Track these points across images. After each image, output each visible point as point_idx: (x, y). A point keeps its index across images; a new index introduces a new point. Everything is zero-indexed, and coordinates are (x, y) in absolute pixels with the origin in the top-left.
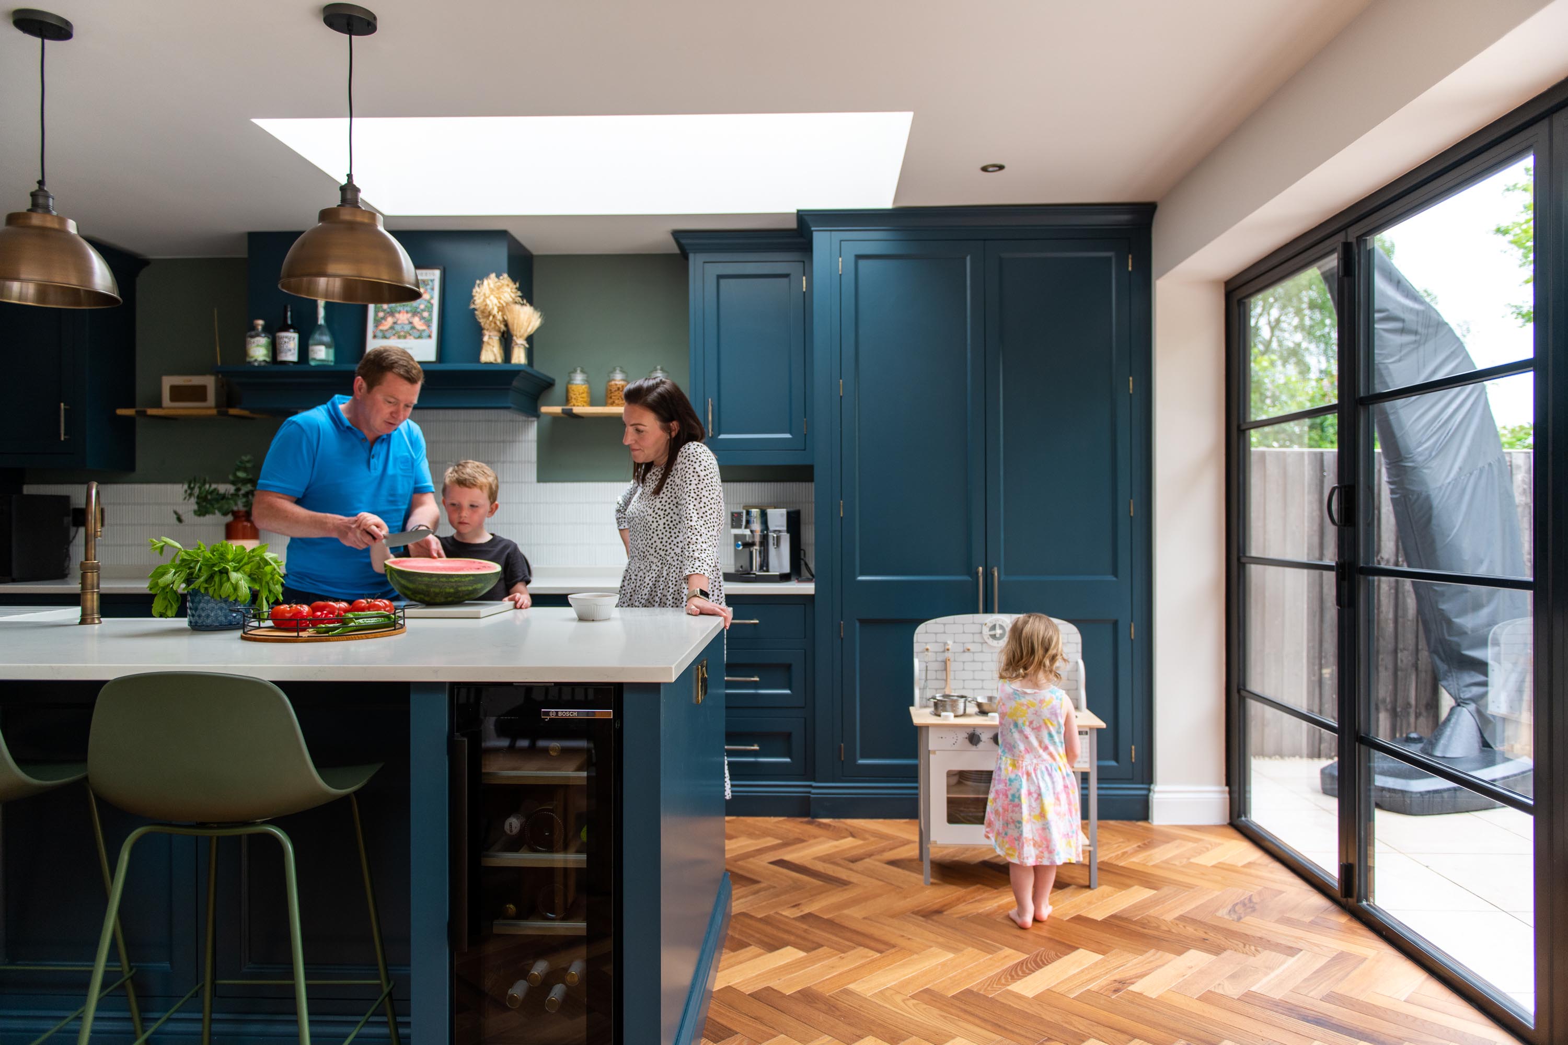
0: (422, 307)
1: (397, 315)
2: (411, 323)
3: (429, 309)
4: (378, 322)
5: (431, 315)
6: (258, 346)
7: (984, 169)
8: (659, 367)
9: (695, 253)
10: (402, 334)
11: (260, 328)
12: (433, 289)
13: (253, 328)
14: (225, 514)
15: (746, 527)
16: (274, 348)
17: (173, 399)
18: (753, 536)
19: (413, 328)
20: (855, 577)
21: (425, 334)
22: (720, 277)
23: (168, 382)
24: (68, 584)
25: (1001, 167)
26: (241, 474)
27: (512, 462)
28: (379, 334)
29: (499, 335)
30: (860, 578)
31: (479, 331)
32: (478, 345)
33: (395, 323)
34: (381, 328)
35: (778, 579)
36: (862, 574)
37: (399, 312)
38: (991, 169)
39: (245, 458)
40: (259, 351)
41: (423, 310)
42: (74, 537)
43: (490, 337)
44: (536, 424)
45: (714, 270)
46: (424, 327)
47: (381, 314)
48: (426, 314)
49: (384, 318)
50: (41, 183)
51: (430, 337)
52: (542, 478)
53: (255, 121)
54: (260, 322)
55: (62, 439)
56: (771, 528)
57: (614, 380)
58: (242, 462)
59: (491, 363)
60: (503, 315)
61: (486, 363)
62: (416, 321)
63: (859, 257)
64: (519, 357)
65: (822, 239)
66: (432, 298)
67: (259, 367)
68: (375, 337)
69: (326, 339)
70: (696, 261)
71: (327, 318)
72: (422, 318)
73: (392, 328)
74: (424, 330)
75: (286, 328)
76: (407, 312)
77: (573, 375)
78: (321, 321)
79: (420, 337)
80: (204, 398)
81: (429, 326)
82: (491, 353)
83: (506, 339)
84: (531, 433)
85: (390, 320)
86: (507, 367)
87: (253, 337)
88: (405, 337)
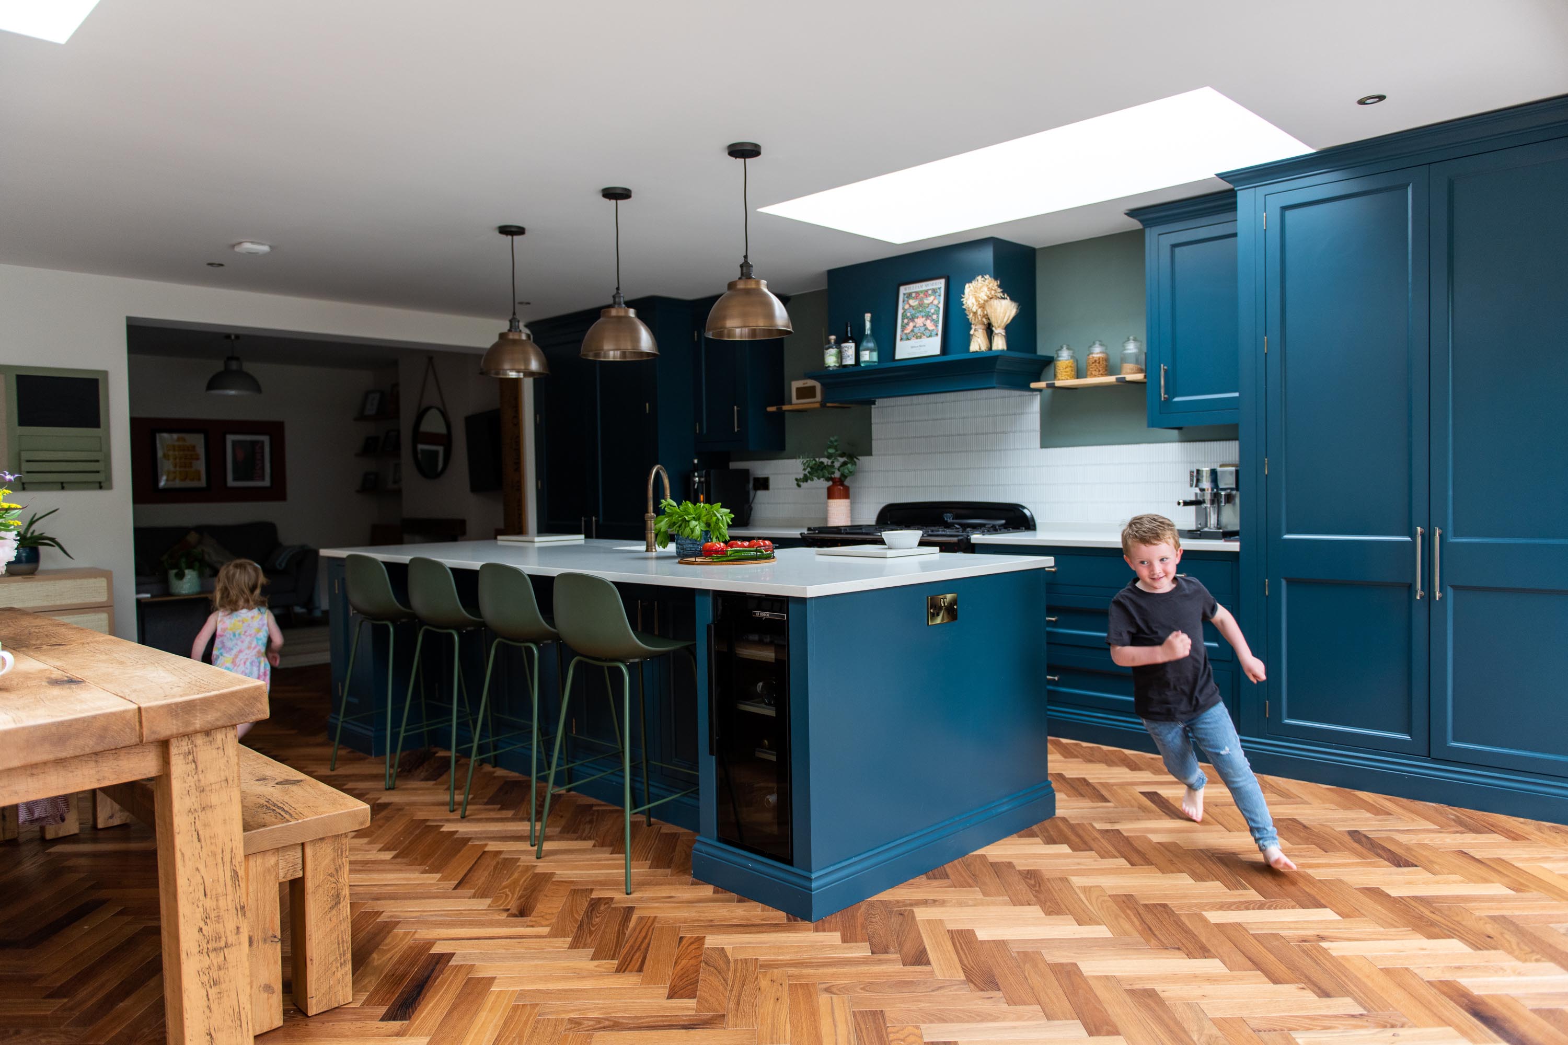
0: (932, 311)
1: (916, 320)
2: (925, 325)
3: (937, 313)
4: (904, 328)
5: (938, 317)
6: (830, 355)
7: (1362, 102)
8: (1131, 338)
9: (1150, 227)
10: (919, 334)
11: (833, 341)
12: (940, 296)
13: (829, 342)
14: (828, 479)
15: (1196, 486)
16: (840, 355)
17: (798, 398)
18: (1204, 495)
19: (926, 329)
20: (1280, 535)
21: (934, 333)
22: (1174, 246)
23: (796, 385)
24: (748, 530)
25: (1381, 98)
26: (831, 451)
27: (1021, 431)
28: (904, 337)
29: (983, 327)
30: (1287, 537)
31: (968, 325)
32: (968, 339)
33: (914, 327)
34: (906, 332)
35: (1221, 535)
36: (1289, 532)
37: (917, 318)
38: (1369, 101)
39: (832, 439)
40: (831, 359)
41: (933, 314)
42: (753, 499)
43: (975, 330)
44: (1039, 397)
45: (1168, 241)
46: (934, 328)
47: (906, 321)
48: (934, 317)
49: (907, 324)
50: (618, 289)
51: (937, 335)
52: (1044, 445)
53: (760, 210)
54: (833, 338)
55: (736, 430)
56: (1221, 486)
57: (1092, 353)
58: (831, 442)
59: (977, 352)
60: (983, 311)
61: (973, 352)
62: (929, 324)
63: (1284, 209)
64: (1000, 344)
65: (1246, 198)
66: (939, 302)
67: (833, 370)
68: (901, 339)
69: (871, 345)
70: (1151, 235)
71: (872, 329)
72: (933, 320)
73: (912, 331)
74: (933, 330)
75: (846, 341)
76: (923, 317)
77: (1059, 352)
78: (868, 332)
79: (930, 336)
80: (814, 396)
81: (937, 326)
82: (978, 343)
83: (989, 330)
84: (1035, 406)
85: (911, 324)
86: (990, 354)
87: (827, 349)
88: (920, 337)
